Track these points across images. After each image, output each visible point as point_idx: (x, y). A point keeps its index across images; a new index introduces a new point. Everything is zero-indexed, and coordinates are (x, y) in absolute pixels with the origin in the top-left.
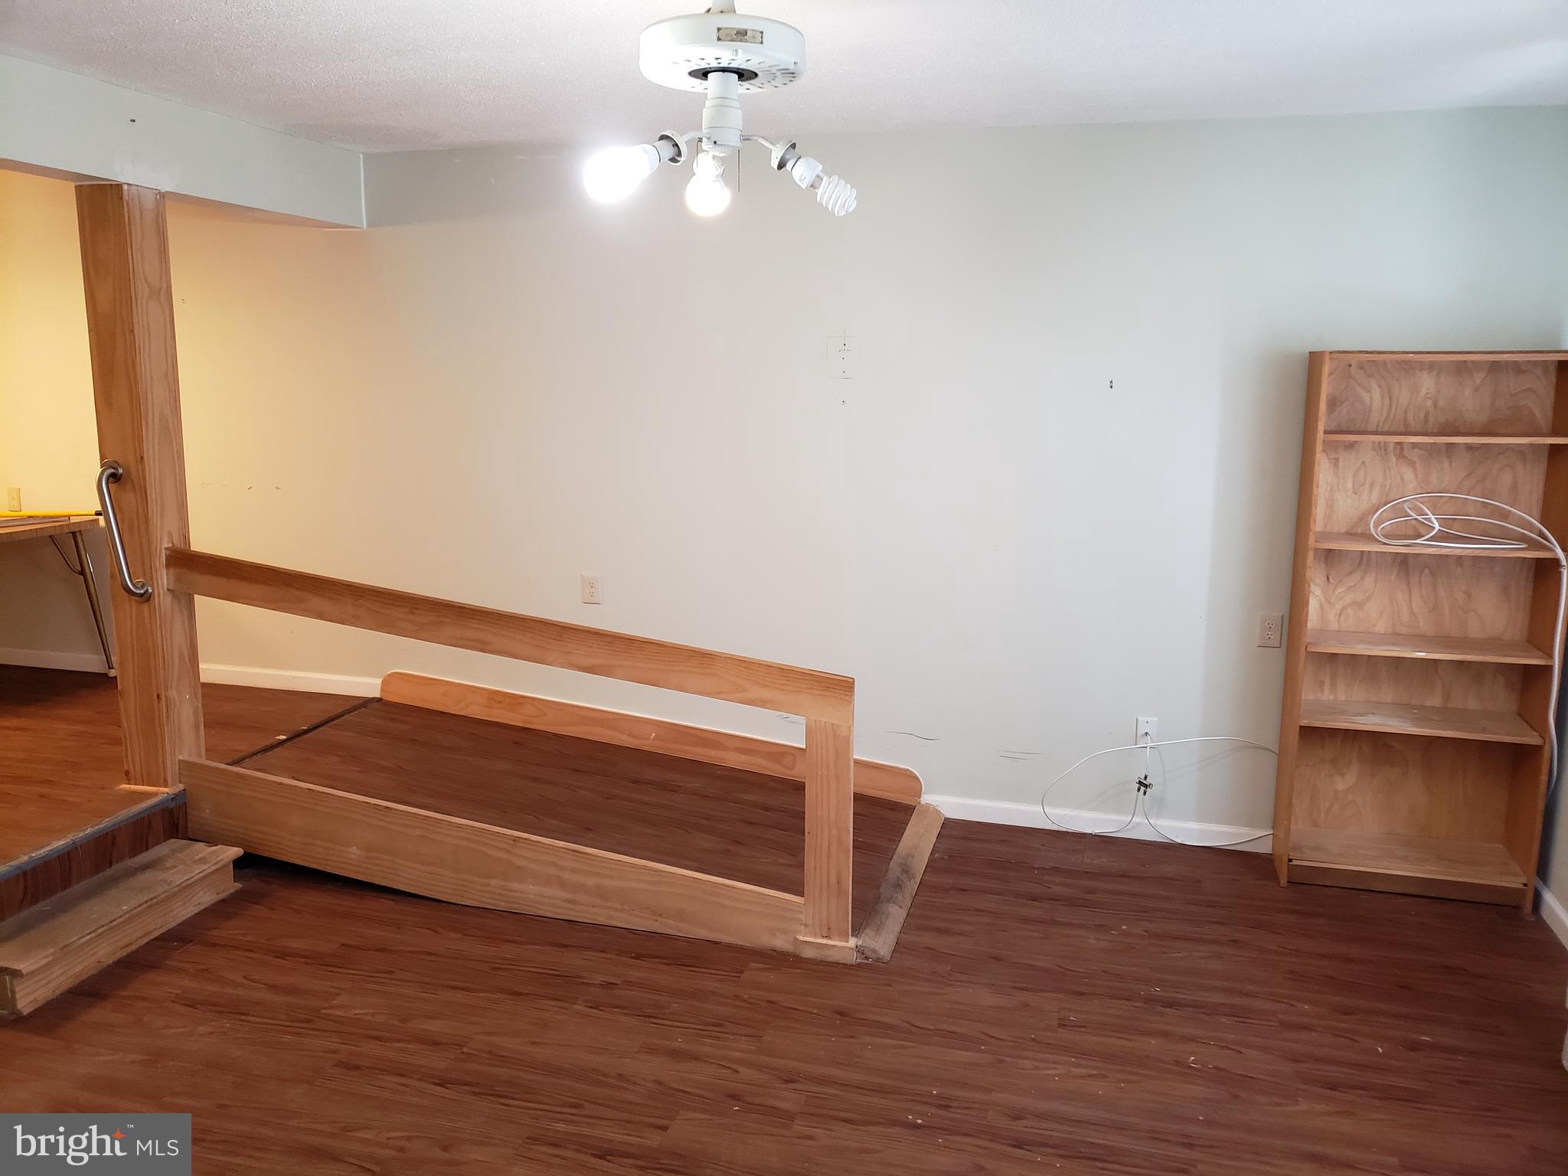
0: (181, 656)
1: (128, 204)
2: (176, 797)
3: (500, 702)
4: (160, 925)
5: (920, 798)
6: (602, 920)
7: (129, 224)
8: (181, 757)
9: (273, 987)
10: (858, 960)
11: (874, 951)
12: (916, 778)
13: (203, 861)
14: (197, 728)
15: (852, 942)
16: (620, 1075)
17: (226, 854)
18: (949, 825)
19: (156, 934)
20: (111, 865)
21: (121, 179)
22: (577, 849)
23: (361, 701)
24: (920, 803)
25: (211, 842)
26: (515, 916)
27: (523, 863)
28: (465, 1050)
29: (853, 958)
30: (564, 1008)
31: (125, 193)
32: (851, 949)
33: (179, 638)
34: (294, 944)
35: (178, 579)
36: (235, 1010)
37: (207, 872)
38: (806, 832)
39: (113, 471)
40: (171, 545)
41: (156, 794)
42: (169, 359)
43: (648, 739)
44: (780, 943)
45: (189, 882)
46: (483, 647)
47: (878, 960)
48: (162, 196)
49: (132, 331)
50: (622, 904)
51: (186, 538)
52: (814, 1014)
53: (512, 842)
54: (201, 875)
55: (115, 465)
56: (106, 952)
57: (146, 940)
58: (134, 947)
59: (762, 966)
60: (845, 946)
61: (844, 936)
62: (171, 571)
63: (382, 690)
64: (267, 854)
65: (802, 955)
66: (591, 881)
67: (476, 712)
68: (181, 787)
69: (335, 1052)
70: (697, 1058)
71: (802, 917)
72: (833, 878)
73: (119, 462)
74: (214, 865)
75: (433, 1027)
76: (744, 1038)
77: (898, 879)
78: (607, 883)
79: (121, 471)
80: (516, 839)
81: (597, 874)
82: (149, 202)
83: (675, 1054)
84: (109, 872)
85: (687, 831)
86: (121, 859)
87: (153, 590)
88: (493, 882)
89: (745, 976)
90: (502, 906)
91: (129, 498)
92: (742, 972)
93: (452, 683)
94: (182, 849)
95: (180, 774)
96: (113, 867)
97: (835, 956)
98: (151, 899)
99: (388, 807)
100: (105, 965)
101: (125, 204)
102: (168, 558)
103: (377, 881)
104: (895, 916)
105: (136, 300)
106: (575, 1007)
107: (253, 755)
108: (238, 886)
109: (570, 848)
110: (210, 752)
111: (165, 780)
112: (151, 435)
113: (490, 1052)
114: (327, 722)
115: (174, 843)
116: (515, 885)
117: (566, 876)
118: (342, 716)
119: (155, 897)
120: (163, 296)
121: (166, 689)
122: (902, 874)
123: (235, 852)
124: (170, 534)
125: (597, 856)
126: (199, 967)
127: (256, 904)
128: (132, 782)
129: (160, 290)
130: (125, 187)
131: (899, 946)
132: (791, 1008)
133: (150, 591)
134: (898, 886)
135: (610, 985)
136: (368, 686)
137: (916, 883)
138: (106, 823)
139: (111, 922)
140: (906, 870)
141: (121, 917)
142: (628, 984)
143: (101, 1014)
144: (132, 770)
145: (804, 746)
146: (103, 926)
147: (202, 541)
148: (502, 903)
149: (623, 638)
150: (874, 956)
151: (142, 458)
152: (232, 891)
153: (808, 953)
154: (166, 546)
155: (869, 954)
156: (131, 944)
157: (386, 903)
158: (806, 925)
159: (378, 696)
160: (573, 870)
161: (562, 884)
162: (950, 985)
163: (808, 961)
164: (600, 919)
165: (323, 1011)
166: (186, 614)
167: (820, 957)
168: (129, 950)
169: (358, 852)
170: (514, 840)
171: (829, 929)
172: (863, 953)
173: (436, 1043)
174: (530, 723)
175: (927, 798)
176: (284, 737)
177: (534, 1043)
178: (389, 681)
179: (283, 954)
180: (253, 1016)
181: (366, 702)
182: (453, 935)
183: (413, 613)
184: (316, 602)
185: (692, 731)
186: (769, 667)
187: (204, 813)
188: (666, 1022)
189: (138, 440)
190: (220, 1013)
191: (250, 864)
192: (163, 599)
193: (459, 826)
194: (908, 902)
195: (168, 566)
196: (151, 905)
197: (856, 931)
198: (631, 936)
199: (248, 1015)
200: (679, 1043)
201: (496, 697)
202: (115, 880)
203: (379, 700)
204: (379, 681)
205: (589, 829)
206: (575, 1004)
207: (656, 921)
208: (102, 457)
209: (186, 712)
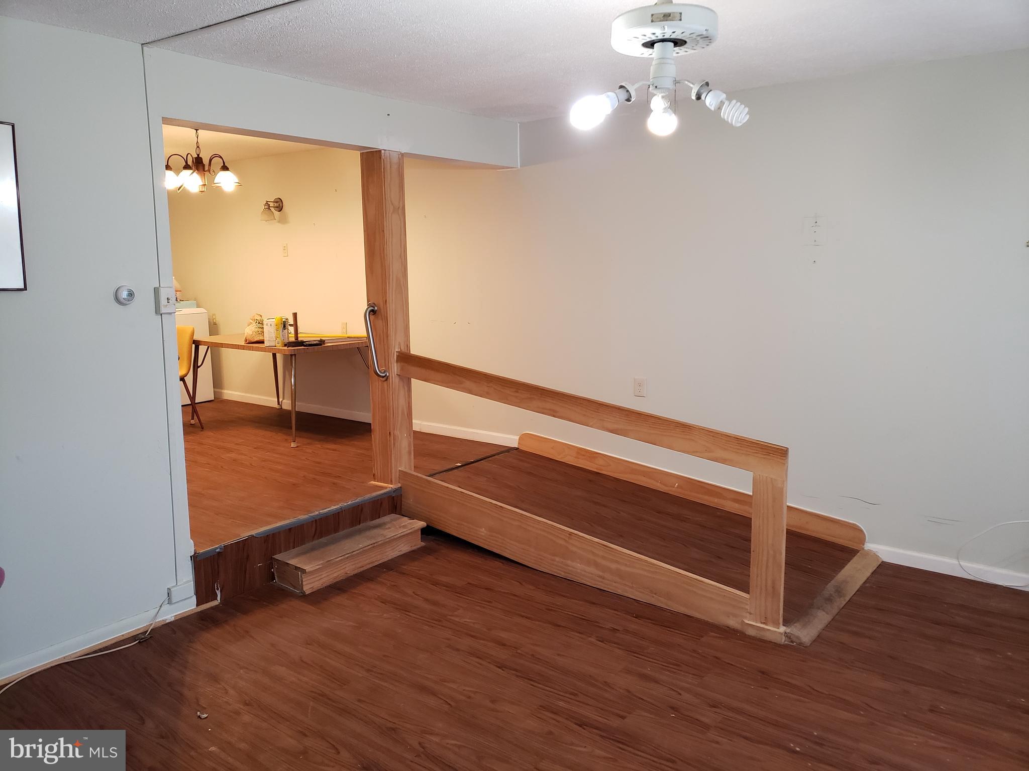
0: (403, 413)
1: (384, 160)
2: (396, 490)
3: (584, 455)
4: (379, 559)
5: (864, 545)
6: (620, 592)
7: (384, 172)
8: (400, 469)
9: (426, 600)
10: (786, 642)
11: (798, 638)
12: (861, 531)
13: (404, 527)
14: (410, 453)
15: (782, 629)
16: (605, 682)
17: (417, 525)
18: (884, 567)
19: (377, 563)
20: (359, 524)
21: (381, 148)
22: (605, 544)
23: (506, 449)
24: (863, 549)
25: (411, 518)
26: (569, 582)
27: (574, 549)
28: (519, 651)
29: (783, 640)
30: (582, 638)
31: (383, 155)
32: (782, 634)
33: (402, 402)
34: (444, 579)
35: (402, 369)
36: (404, 608)
37: (405, 533)
38: (752, 550)
39: (372, 308)
40: (400, 350)
41: (386, 488)
42: (402, 246)
43: (674, 487)
44: (732, 623)
45: (395, 537)
46: (554, 414)
47: (800, 644)
48: (403, 155)
49: (383, 231)
50: (632, 583)
51: (408, 347)
52: (745, 670)
53: (568, 535)
54: (402, 534)
55: (374, 305)
56: (349, 569)
57: (371, 566)
58: (365, 568)
59: (718, 635)
60: (777, 631)
61: (777, 624)
62: (399, 364)
63: (519, 443)
64: (440, 528)
65: (746, 633)
66: (614, 566)
67: (570, 460)
68: (399, 485)
69: (448, 639)
70: (656, 681)
71: (747, 607)
72: (770, 583)
73: (375, 303)
74: (409, 530)
75: (504, 635)
76: (691, 676)
77: (831, 595)
78: (623, 568)
79: (376, 308)
80: (571, 534)
81: (617, 562)
82: (395, 159)
83: (644, 677)
84: (358, 527)
85: (685, 546)
86: (365, 520)
87: (389, 375)
88: (557, 559)
89: (703, 639)
90: (562, 575)
91: (380, 323)
92: (702, 637)
93: (556, 441)
94: (395, 520)
95: (399, 477)
96: (361, 525)
97: (769, 637)
98: (374, 543)
99: (501, 507)
100: (350, 575)
101: (382, 160)
102: (398, 356)
103: (495, 550)
104: (821, 620)
105: (386, 214)
106: (590, 639)
107: (441, 472)
108: (423, 544)
109: (603, 543)
110: (416, 468)
111: (391, 481)
112: (391, 290)
113: (533, 655)
114: (485, 459)
115: (393, 516)
116: (569, 562)
117: (599, 560)
118: (494, 456)
119: (376, 543)
120: (400, 211)
121: (394, 429)
122: (835, 593)
123: (422, 524)
124: (400, 344)
125: (617, 550)
126: (393, 584)
127: (430, 555)
128: (376, 480)
129: (399, 208)
130: (383, 151)
131: (819, 639)
132: (729, 664)
133: (388, 375)
134: (829, 600)
135: (615, 630)
136: (510, 440)
137: (845, 600)
138: (359, 500)
139: (352, 552)
140: (839, 591)
141: (357, 550)
142: (626, 631)
143: (342, 599)
144: (376, 474)
146: (349, 554)
147: (416, 349)
148: (563, 574)
149: (633, 412)
150: (798, 641)
151: (386, 301)
152: (419, 546)
153: (751, 632)
154: (397, 350)
155: (794, 639)
156: (363, 567)
157: (497, 564)
158: (750, 614)
159: (517, 447)
160: (603, 558)
161: (597, 565)
162: (848, 668)
163: (749, 637)
164: (619, 591)
165: (449, 617)
166: (406, 388)
167: (758, 636)
168: (362, 569)
169: (485, 532)
170: (569, 534)
171: (766, 618)
172: (790, 638)
173: (504, 645)
174: (601, 470)
175: (869, 546)
176: (460, 465)
177: (558, 655)
178: (523, 437)
179: (436, 583)
180: (413, 613)
181: (509, 450)
182: (531, 587)
183: (518, 392)
184: (468, 384)
185: (704, 485)
186: (728, 436)
187: (409, 501)
188: (643, 657)
189: (385, 293)
190: (397, 609)
191: (429, 532)
192: (394, 380)
193: (540, 522)
194: (835, 611)
195: (397, 361)
196: (374, 547)
197: (786, 622)
198: (636, 604)
199: (410, 612)
200: (648, 671)
201: (581, 452)
202: (360, 532)
203: (517, 449)
204: (517, 438)
205: (621, 536)
206: (590, 637)
207: (653, 597)
208: (368, 301)
209: (404, 444)
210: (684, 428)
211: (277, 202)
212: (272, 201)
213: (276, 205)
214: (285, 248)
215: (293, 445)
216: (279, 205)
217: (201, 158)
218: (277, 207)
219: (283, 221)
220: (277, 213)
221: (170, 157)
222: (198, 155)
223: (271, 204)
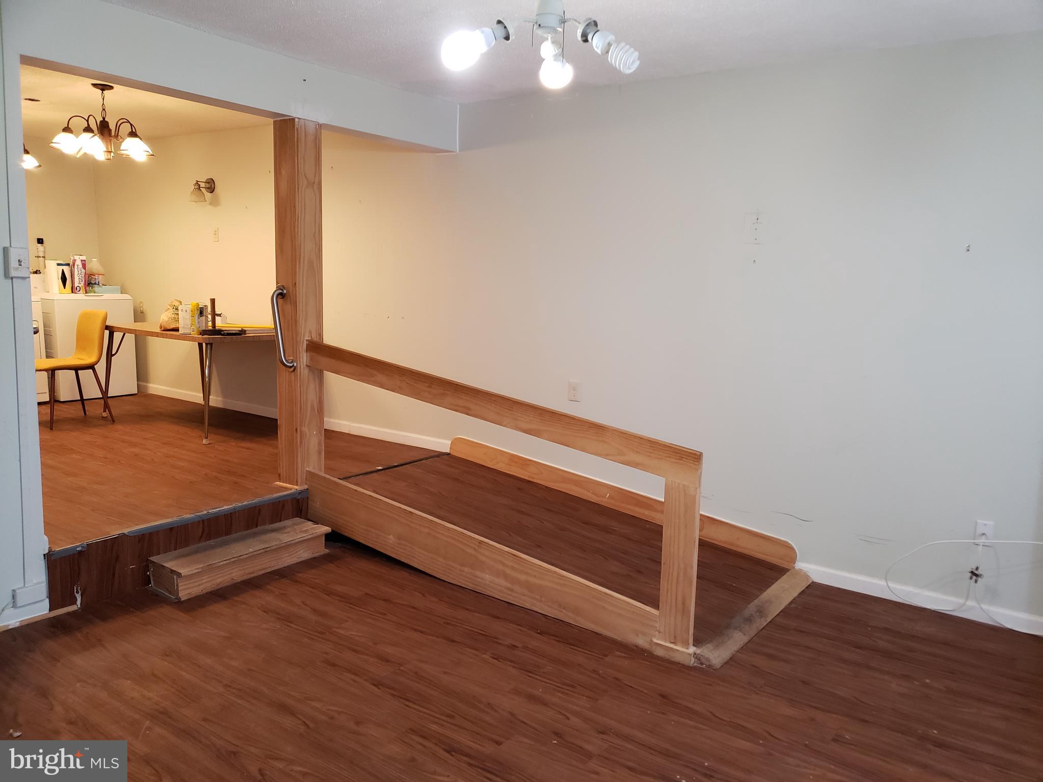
0: (313, 408)
1: (297, 129)
2: (301, 492)
3: (516, 462)
4: (273, 565)
5: (794, 564)
6: (528, 606)
7: (297, 142)
8: (307, 469)
9: (314, 610)
10: (695, 664)
11: (708, 660)
12: (792, 549)
13: (306, 531)
14: (320, 453)
15: (692, 650)
16: (489, 704)
17: (320, 530)
18: (814, 588)
19: (269, 570)
20: (257, 527)
21: (294, 115)
22: (516, 554)
23: (437, 454)
24: (794, 568)
25: (316, 523)
26: (478, 594)
27: (484, 559)
28: (402, 668)
29: (692, 662)
30: (475, 655)
31: (296, 123)
32: (691, 655)
33: (312, 396)
34: (339, 588)
35: (312, 359)
36: (285, 619)
37: (305, 538)
38: (662, 563)
39: (281, 291)
40: (310, 338)
41: (287, 489)
42: (317, 226)
43: (605, 498)
44: (641, 642)
45: (292, 542)
46: (467, 412)
47: (710, 666)
48: (320, 126)
49: (295, 207)
50: (541, 597)
51: (320, 335)
52: (644, 693)
53: (477, 544)
54: (301, 539)
55: (282, 288)
56: (237, 574)
57: (263, 572)
58: (255, 575)
59: (623, 655)
60: (686, 652)
61: (686, 644)
62: (308, 354)
63: (451, 448)
64: (346, 534)
65: (655, 653)
66: (523, 577)
67: (502, 467)
68: (306, 487)
69: (327, 653)
70: (545, 704)
71: (657, 625)
72: (680, 598)
73: (285, 287)
74: (310, 535)
75: (390, 650)
76: (585, 698)
77: (751, 615)
78: (532, 580)
79: (285, 292)
80: (481, 542)
81: (527, 574)
82: (311, 129)
83: (532, 698)
84: (255, 530)
85: (605, 558)
86: (264, 524)
87: (297, 364)
88: (466, 569)
89: (607, 659)
90: (470, 586)
91: (288, 308)
92: (606, 656)
93: (489, 447)
94: (302, 523)
95: (306, 479)
96: (258, 527)
97: (678, 658)
98: (267, 548)
99: (410, 512)
100: (237, 581)
101: (296, 130)
102: (307, 345)
103: (403, 560)
104: (736, 640)
105: (298, 189)
106: (484, 656)
107: (357, 475)
108: (327, 551)
109: (512, 553)
110: (328, 469)
111: (297, 481)
112: (301, 270)
113: (416, 673)
114: (411, 463)
115: (297, 520)
116: (478, 573)
117: (508, 571)
118: (422, 460)
119: (269, 547)
120: (315, 186)
121: (301, 426)
122: (756, 613)
123: (327, 529)
124: (310, 332)
125: (527, 560)
126: (283, 592)
127: (332, 563)
128: (281, 481)
129: (314, 183)
130: (297, 120)
131: (732, 661)
132: (630, 686)
133: (295, 365)
134: (749, 620)
135: (514, 647)
136: (442, 445)
137: (766, 621)
138: (256, 500)
139: (240, 556)
140: (761, 612)
141: (247, 554)
142: (526, 648)
143: (220, 607)
144: (282, 474)
145: (663, 500)
146: (235, 558)
147: (331, 338)
148: (471, 585)
149: (547, 411)
150: (708, 663)
151: (295, 284)
152: (322, 553)
153: (659, 652)
154: (307, 339)
155: (704, 661)
156: (254, 573)
157: (404, 574)
158: (660, 632)
159: (448, 452)
160: (513, 568)
161: (506, 577)
162: (757, 694)
163: (658, 658)
164: (527, 605)
165: (334, 629)
166: (317, 381)
167: (667, 656)
168: (252, 576)
169: (393, 539)
170: (480, 543)
171: (675, 637)
172: (699, 660)
173: (388, 661)
174: (533, 478)
175: (800, 565)
176: (381, 468)
177: (445, 673)
178: (456, 442)
179: (329, 593)
180: (295, 624)
181: (440, 455)
182: (433, 599)
183: (431, 387)
184: (380, 377)
185: (634, 496)
186: (641, 438)
187: (316, 505)
188: (538, 677)
189: (294, 274)
190: (279, 619)
191: (333, 538)
192: (303, 371)
193: (449, 529)
194: (753, 633)
195: (307, 351)
196: (266, 552)
197: (697, 642)
198: (544, 619)
199: (291, 622)
200: (538, 692)
201: (514, 459)
202: (255, 535)
203: (448, 454)
204: (449, 442)
205: (539, 546)
206: (485, 654)
207: (562, 612)
208: (277, 283)
209: (313, 442)
210: (598, 429)
211: (209, 183)
212: (204, 181)
213: (208, 185)
214: (216, 233)
215: (205, 441)
216: (211, 186)
217: (107, 122)
218: (208, 188)
219: (215, 203)
220: (208, 195)
221: (71, 118)
222: (104, 118)
223: (202, 185)
